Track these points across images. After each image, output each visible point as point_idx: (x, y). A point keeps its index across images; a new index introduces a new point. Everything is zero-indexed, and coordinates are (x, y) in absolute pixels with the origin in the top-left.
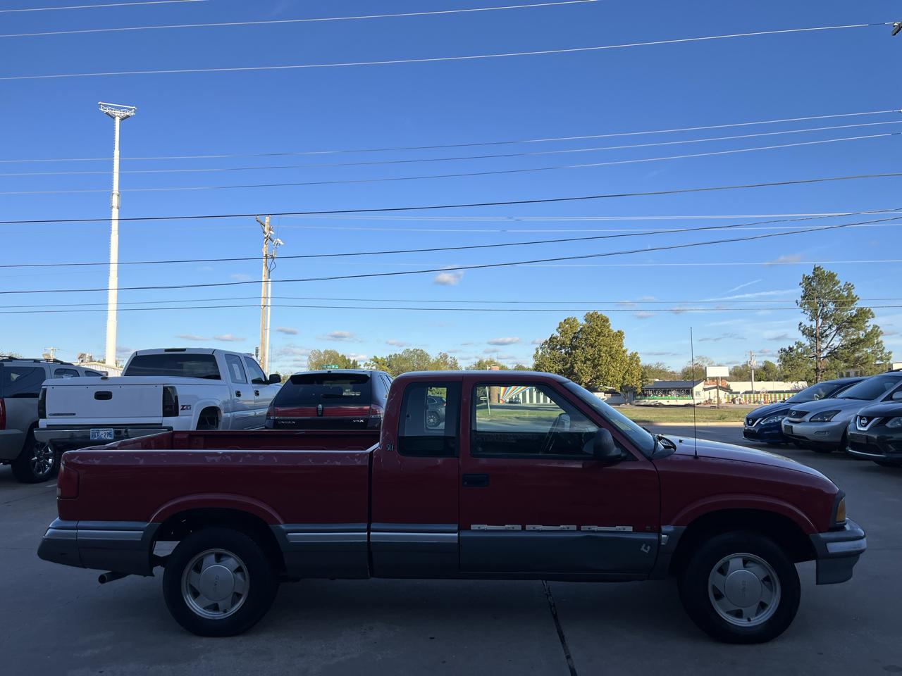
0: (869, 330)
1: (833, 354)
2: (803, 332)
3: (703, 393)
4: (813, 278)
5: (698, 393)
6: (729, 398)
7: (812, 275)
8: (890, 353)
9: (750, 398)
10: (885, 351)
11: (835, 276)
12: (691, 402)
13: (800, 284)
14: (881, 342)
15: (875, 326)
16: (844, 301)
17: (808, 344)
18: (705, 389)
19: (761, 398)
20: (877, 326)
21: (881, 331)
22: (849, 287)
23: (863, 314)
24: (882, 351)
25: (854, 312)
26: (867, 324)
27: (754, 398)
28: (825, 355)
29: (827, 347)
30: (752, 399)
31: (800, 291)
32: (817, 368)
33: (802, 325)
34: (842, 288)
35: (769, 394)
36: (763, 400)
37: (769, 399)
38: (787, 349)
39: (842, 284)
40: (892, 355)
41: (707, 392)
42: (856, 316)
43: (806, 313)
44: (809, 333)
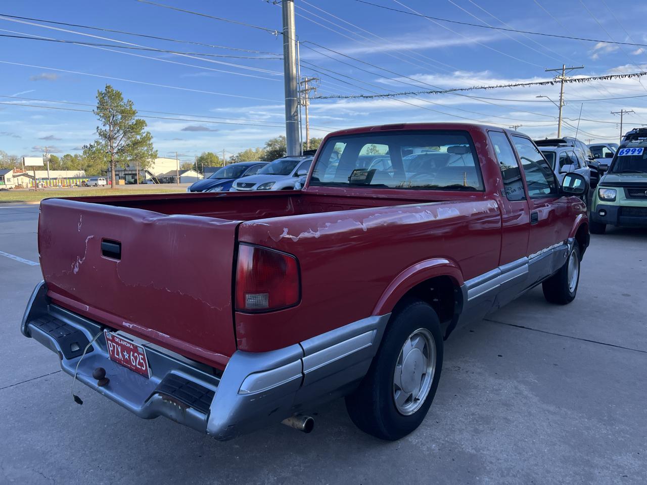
0: (144, 135)
1: (121, 151)
2: (99, 134)
3: (12, 179)
4: (105, 94)
5: (9, 180)
6: (33, 183)
7: (104, 91)
8: (157, 151)
9: (50, 183)
10: (153, 150)
11: (121, 94)
12: (4, 187)
13: (97, 97)
14: (152, 144)
15: (148, 133)
16: (127, 113)
17: (103, 143)
18: (14, 177)
19: (59, 183)
20: (149, 133)
21: (152, 136)
22: (130, 103)
23: (140, 124)
24: (152, 150)
25: (134, 122)
26: (143, 131)
27: (53, 183)
28: (116, 152)
29: (118, 146)
30: (52, 184)
31: (96, 103)
32: (112, 161)
33: (99, 128)
34: (126, 103)
35: (65, 180)
36: (60, 184)
37: (65, 184)
38: (89, 146)
39: (125, 101)
40: (158, 152)
41: (16, 179)
42: (136, 124)
43: (101, 120)
44: (104, 135)
